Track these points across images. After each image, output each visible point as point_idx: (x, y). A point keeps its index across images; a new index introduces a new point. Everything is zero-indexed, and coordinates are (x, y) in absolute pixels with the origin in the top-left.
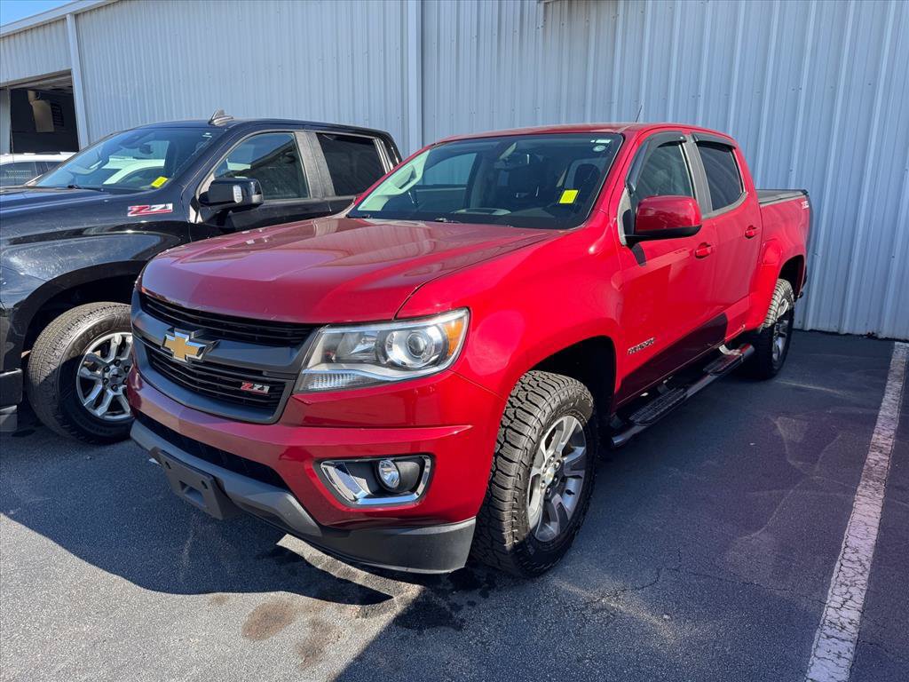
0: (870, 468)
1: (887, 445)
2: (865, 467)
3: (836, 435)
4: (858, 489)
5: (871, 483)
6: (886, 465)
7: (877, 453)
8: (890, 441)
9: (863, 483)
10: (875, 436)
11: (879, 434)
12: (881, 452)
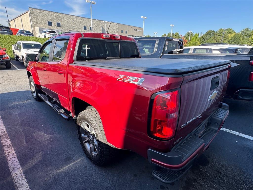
0: (7, 138)
1: (7, 150)
2: (9, 137)
3: (27, 142)
4: (6, 130)
5: (4, 134)
6: (3, 142)
7: (8, 144)
8: (7, 153)
9: (6, 132)
10: (14, 152)
11: (13, 154)
12: (7, 146)
